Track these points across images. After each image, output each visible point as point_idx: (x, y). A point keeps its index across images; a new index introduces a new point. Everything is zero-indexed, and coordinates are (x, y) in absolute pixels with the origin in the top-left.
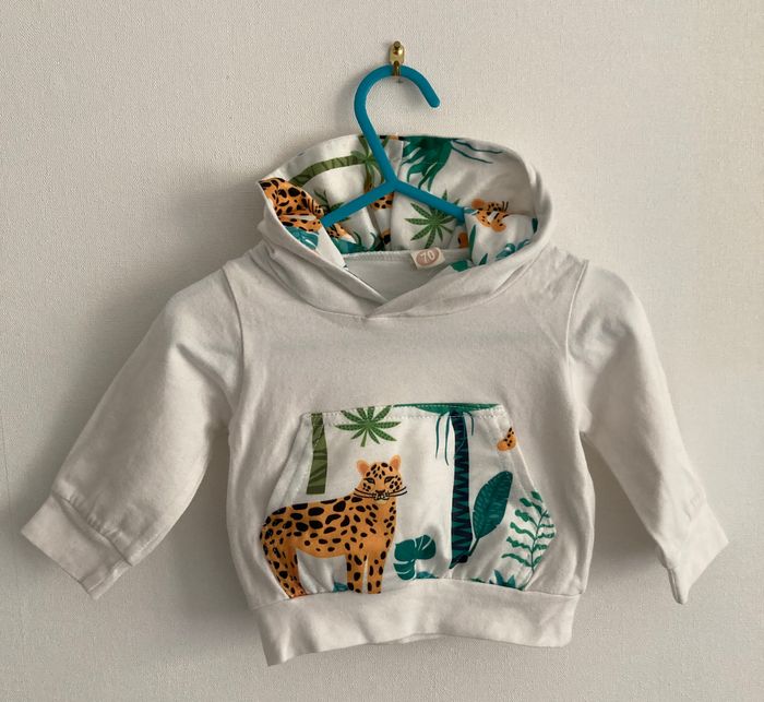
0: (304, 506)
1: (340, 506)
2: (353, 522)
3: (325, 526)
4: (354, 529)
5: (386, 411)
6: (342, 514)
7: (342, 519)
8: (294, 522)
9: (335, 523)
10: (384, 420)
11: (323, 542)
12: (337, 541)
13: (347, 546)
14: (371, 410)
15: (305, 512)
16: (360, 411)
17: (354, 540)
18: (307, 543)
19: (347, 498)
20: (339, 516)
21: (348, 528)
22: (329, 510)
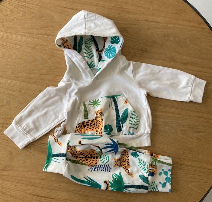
0: (85, 122)
1: (92, 121)
2: (96, 124)
3: (90, 125)
4: (96, 125)
5: (98, 100)
6: (93, 123)
7: (93, 124)
8: (83, 125)
9: (92, 124)
10: (98, 102)
11: (90, 128)
12: (93, 128)
13: (96, 129)
14: (95, 100)
15: (85, 123)
16: (93, 101)
17: (97, 127)
18: (87, 129)
19: (94, 119)
20: (92, 123)
21: (95, 125)
22: (90, 122)
